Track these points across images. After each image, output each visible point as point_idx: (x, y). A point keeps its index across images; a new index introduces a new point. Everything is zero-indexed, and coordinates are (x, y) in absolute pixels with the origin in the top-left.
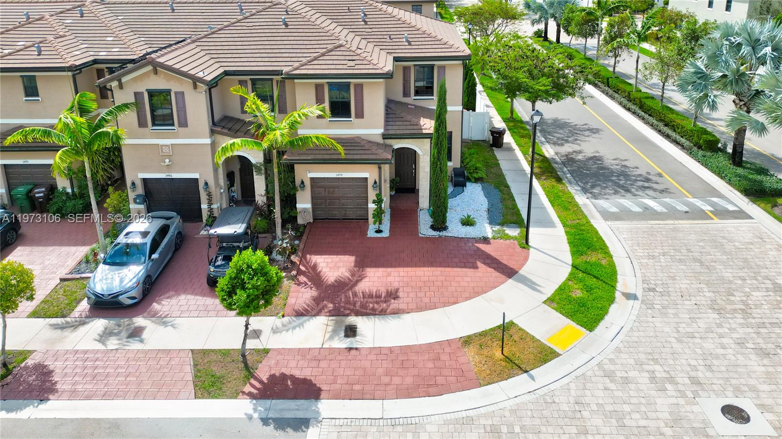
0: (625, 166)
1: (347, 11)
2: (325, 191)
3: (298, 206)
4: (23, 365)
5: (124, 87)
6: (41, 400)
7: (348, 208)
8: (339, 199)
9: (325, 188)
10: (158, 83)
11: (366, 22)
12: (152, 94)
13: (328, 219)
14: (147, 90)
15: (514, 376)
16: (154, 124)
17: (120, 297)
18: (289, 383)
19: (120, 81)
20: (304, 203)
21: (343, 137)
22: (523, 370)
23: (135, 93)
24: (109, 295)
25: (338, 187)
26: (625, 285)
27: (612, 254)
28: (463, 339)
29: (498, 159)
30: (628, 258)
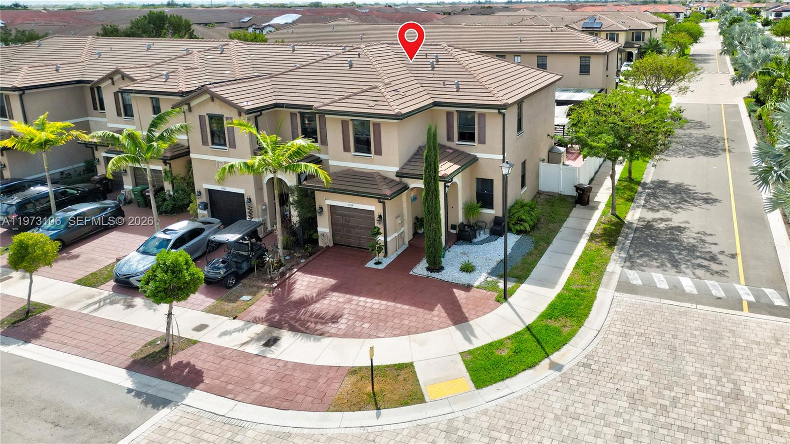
0: (704, 241)
1: (425, 57)
2: (343, 219)
3: (319, 229)
4: (38, 315)
5: (192, 110)
6: (26, 342)
7: (362, 238)
8: (354, 228)
9: (343, 215)
10: (216, 109)
11: (433, 67)
12: (211, 117)
13: (346, 246)
14: (207, 114)
15: (364, 410)
16: (213, 143)
17: (131, 279)
18: (186, 370)
19: (189, 104)
20: (324, 227)
21: (365, 171)
22: (377, 407)
23: (199, 116)
24: (124, 275)
25: (353, 217)
26: (563, 355)
27: (585, 324)
28: (354, 369)
29: (570, 216)
30: (597, 332)
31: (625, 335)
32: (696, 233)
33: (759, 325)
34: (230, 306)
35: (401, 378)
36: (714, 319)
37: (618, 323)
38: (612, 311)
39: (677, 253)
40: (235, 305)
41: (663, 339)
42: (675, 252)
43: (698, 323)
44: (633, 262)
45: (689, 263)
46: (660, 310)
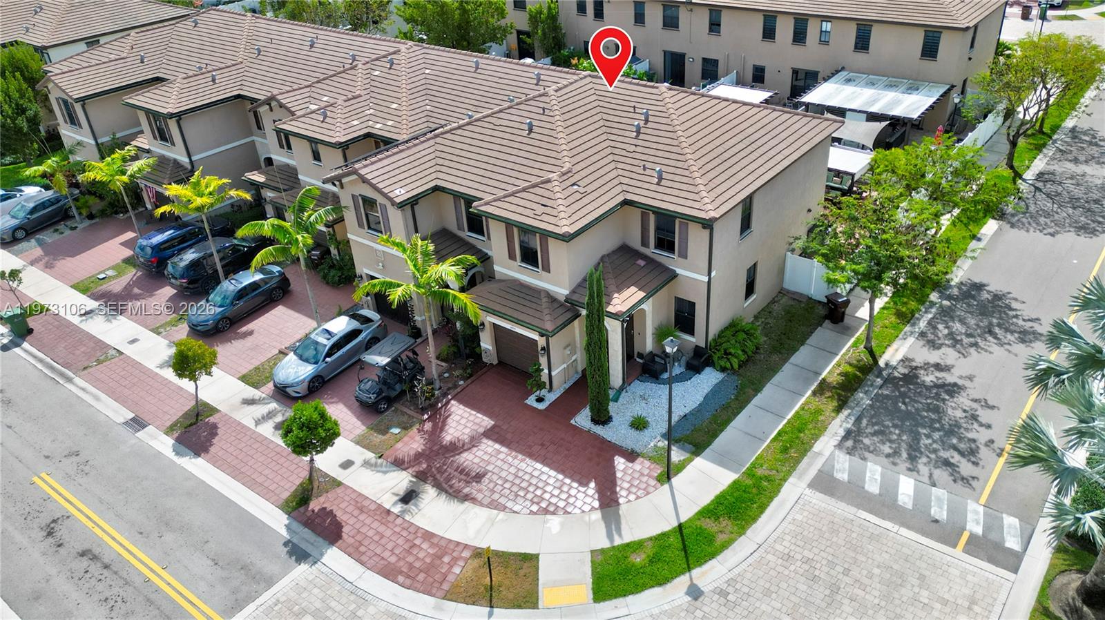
0: (974, 418)
4: (206, 421)
6: (196, 455)
15: (478, 605)
16: (368, 227)
17: (288, 389)
18: (329, 521)
20: (486, 344)
22: (491, 604)
23: (352, 194)
26: (703, 574)
27: (749, 532)
28: (479, 550)
29: (808, 342)
30: (757, 546)
31: (788, 557)
32: (972, 400)
33: (964, 574)
34: (378, 438)
35: (522, 572)
36: (910, 553)
37: (788, 538)
38: (790, 518)
39: (924, 434)
40: (384, 438)
41: (832, 572)
42: (925, 431)
43: (886, 556)
44: (859, 441)
45: (933, 456)
46: (849, 526)
